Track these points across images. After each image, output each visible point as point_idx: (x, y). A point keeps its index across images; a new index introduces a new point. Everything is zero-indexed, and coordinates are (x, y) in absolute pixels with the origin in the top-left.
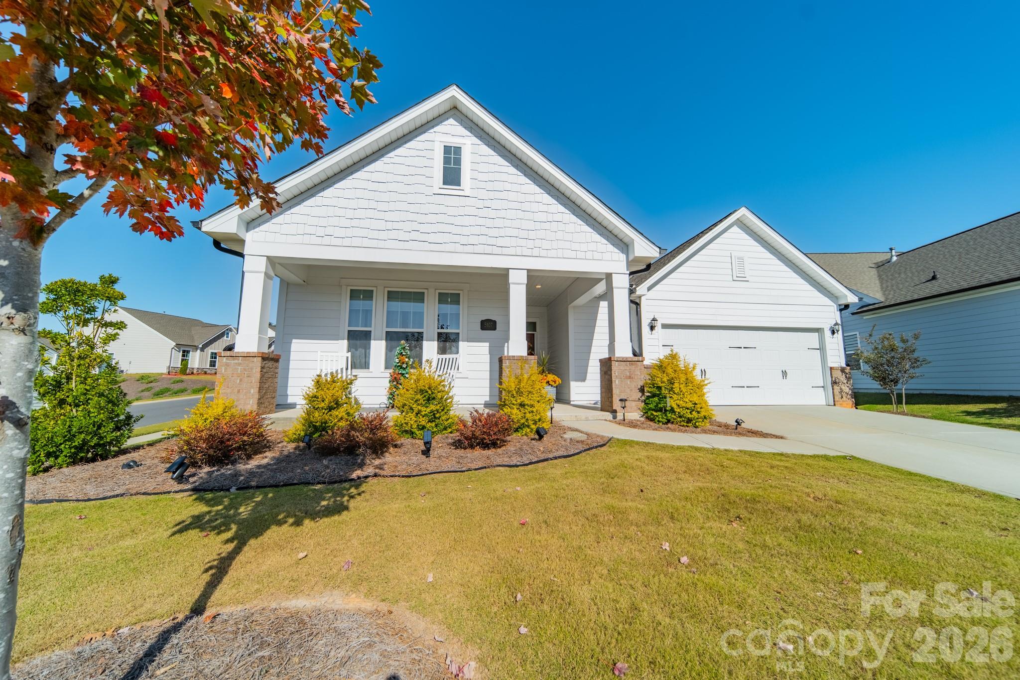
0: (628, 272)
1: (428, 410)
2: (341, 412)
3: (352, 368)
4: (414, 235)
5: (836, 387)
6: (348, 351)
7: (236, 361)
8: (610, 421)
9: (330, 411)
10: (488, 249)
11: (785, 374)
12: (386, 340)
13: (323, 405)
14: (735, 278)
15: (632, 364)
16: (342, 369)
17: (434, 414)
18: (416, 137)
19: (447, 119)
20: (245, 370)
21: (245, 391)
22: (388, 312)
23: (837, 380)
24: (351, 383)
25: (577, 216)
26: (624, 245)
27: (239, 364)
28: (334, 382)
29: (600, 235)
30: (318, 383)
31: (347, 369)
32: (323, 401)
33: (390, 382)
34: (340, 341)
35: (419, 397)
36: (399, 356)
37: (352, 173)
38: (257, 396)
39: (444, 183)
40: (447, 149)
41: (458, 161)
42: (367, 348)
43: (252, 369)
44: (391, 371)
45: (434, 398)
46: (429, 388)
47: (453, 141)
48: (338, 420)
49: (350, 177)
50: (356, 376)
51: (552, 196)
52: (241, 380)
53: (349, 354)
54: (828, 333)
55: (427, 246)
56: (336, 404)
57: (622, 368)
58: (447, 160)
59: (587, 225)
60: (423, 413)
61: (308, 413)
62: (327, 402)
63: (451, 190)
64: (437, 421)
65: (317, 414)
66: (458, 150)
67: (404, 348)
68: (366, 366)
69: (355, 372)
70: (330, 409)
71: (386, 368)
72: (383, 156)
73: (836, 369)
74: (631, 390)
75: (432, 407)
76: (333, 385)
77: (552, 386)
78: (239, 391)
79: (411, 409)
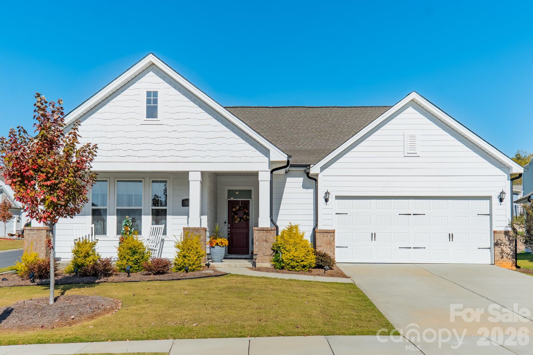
0: (270, 170)
1: (134, 258)
2: (90, 258)
3: (95, 234)
4: (129, 153)
5: (497, 248)
6: (93, 223)
7: (33, 232)
8: (249, 268)
9: (85, 258)
10: (175, 159)
11: (451, 237)
12: (117, 215)
13: (82, 255)
14: (406, 155)
15: (268, 232)
16: (89, 235)
17: (137, 261)
18: (129, 87)
19: (149, 72)
20: (38, 237)
21: (39, 249)
22: (118, 195)
23: (499, 241)
24: (95, 244)
25: (235, 133)
26: (266, 152)
27: (35, 234)
28: (86, 243)
29: (251, 145)
30: (78, 245)
31: (92, 235)
32: (82, 253)
33: (119, 243)
34: (87, 216)
35: (129, 251)
36: (125, 226)
37: (91, 115)
38: (45, 252)
39: (147, 117)
40: (149, 94)
41: (156, 101)
42: (104, 221)
43: (42, 236)
44: (120, 236)
45: (137, 252)
46: (134, 247)
47: (152, 89)
48: (89, 262)
49: (90, 117)
50: (97, 240)
51: (218, 120)
52: (36, 243)
53: (93, 226)
54: (495, 200)
55: (137, 159)
56: (88, 255)
57: (261, 235)
58: (148, 101)
59: (242, 138)
60: (131, 260)
61: (75, 259)
62: (83, 253)
63: (152, 121)
64: (139, 264)
65: (79, 259)
66: (155, 94)
67: (128, 221)
68: (104, 232)
69: (98, 237)
70: (85, 257)
71: (118, 234)
72: (108, 102)
73: (500, 232)
74: (266, 249)
75: (136, 257)
76: (86, 245)
77: (220, 246)
78: (36, 249)
79: (125, 257)
